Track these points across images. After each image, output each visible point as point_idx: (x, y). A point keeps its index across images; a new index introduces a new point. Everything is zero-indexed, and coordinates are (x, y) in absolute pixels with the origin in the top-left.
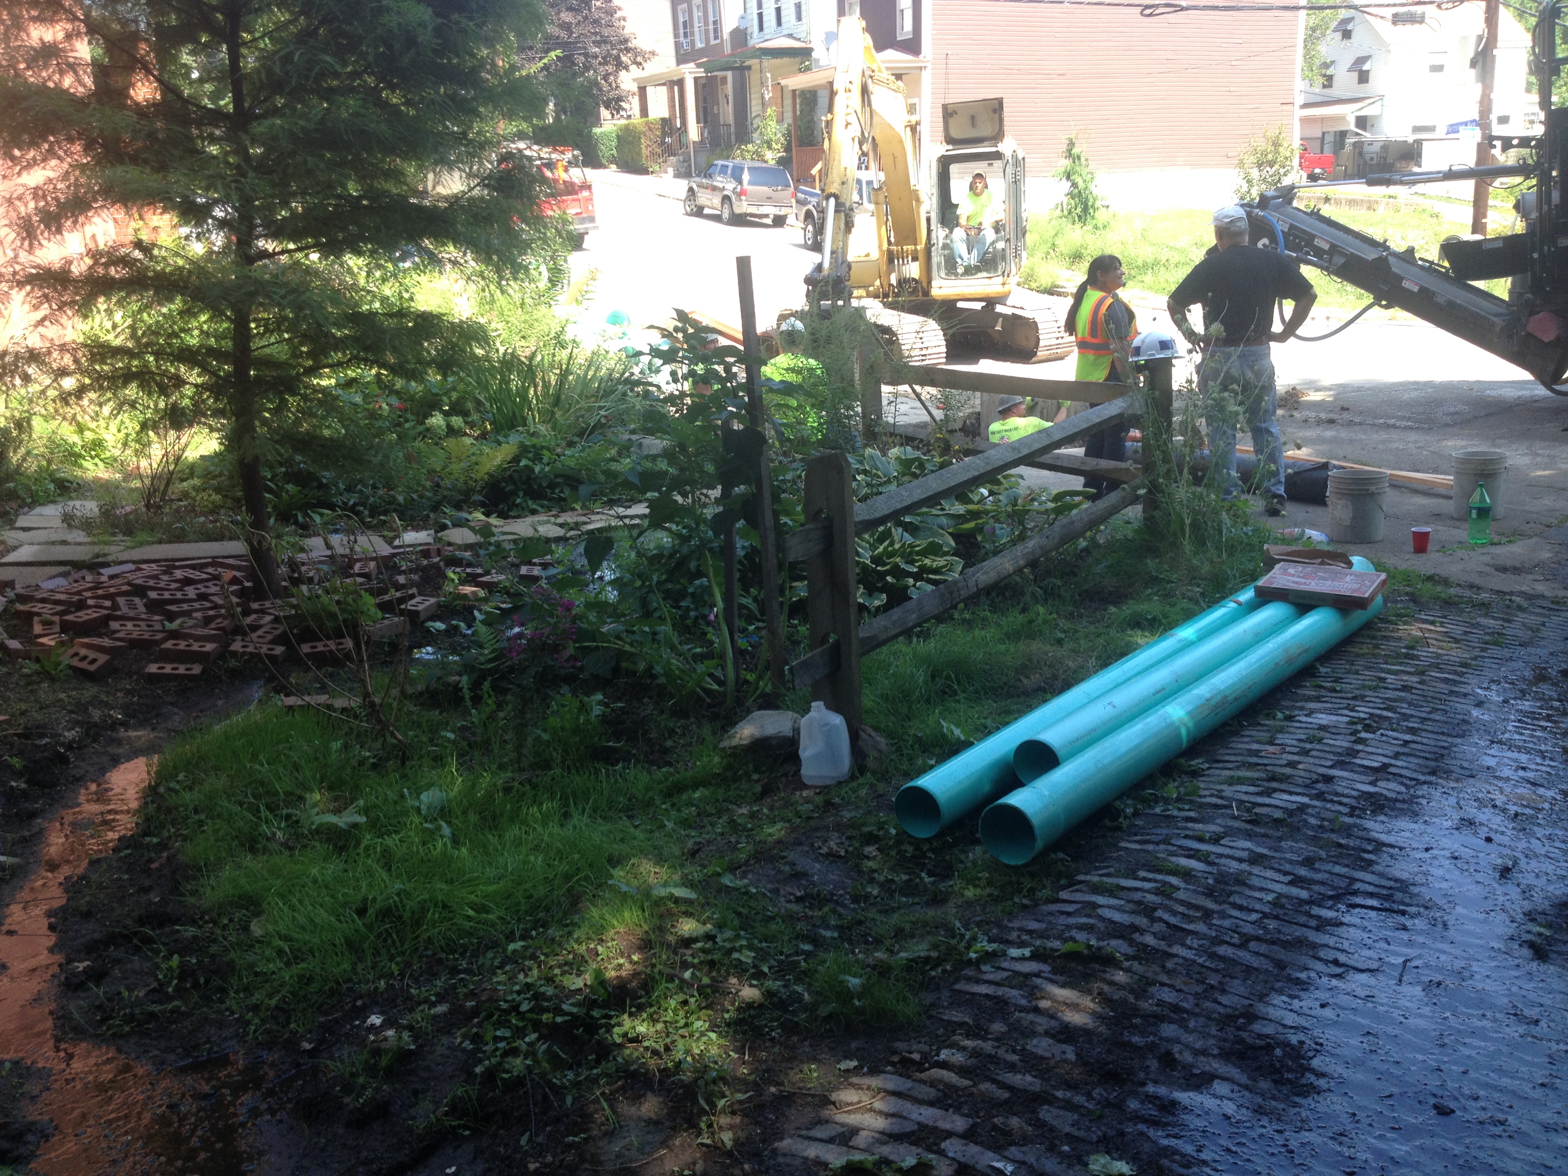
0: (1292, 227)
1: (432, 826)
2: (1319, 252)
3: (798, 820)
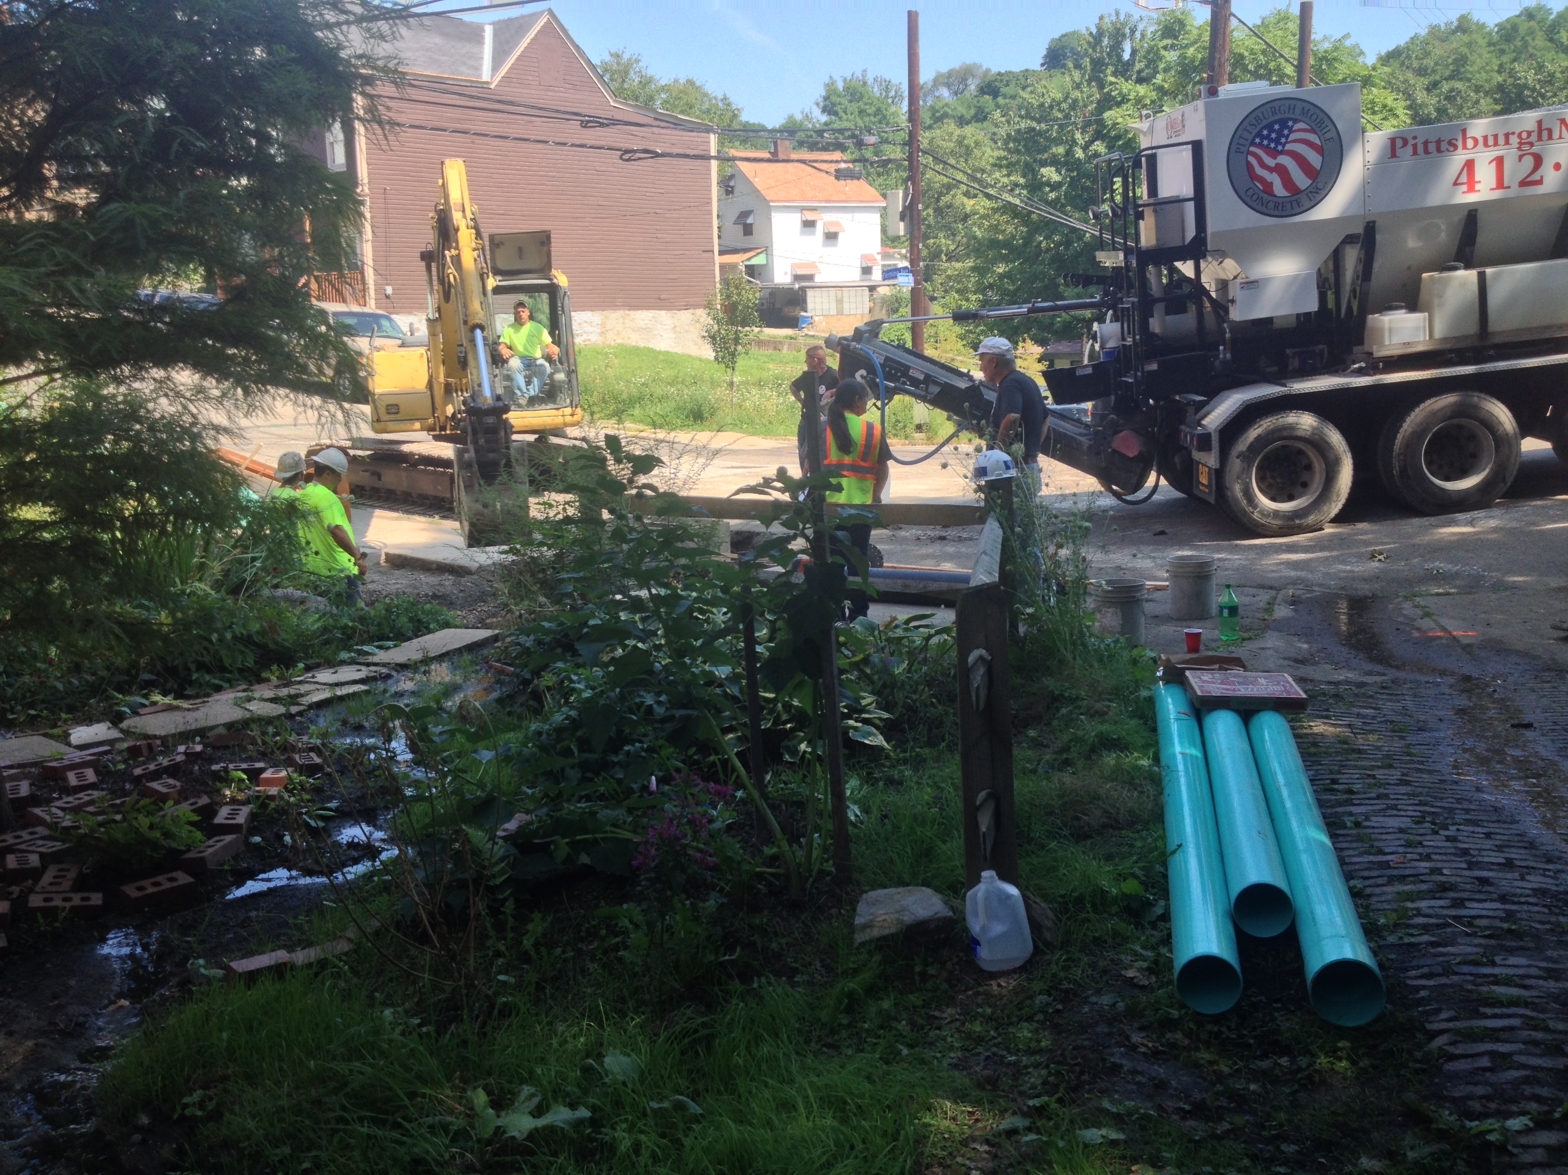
0: (887, 359)
1: (666, 1104)
2: (915, 382)
3: (1040, 1017)
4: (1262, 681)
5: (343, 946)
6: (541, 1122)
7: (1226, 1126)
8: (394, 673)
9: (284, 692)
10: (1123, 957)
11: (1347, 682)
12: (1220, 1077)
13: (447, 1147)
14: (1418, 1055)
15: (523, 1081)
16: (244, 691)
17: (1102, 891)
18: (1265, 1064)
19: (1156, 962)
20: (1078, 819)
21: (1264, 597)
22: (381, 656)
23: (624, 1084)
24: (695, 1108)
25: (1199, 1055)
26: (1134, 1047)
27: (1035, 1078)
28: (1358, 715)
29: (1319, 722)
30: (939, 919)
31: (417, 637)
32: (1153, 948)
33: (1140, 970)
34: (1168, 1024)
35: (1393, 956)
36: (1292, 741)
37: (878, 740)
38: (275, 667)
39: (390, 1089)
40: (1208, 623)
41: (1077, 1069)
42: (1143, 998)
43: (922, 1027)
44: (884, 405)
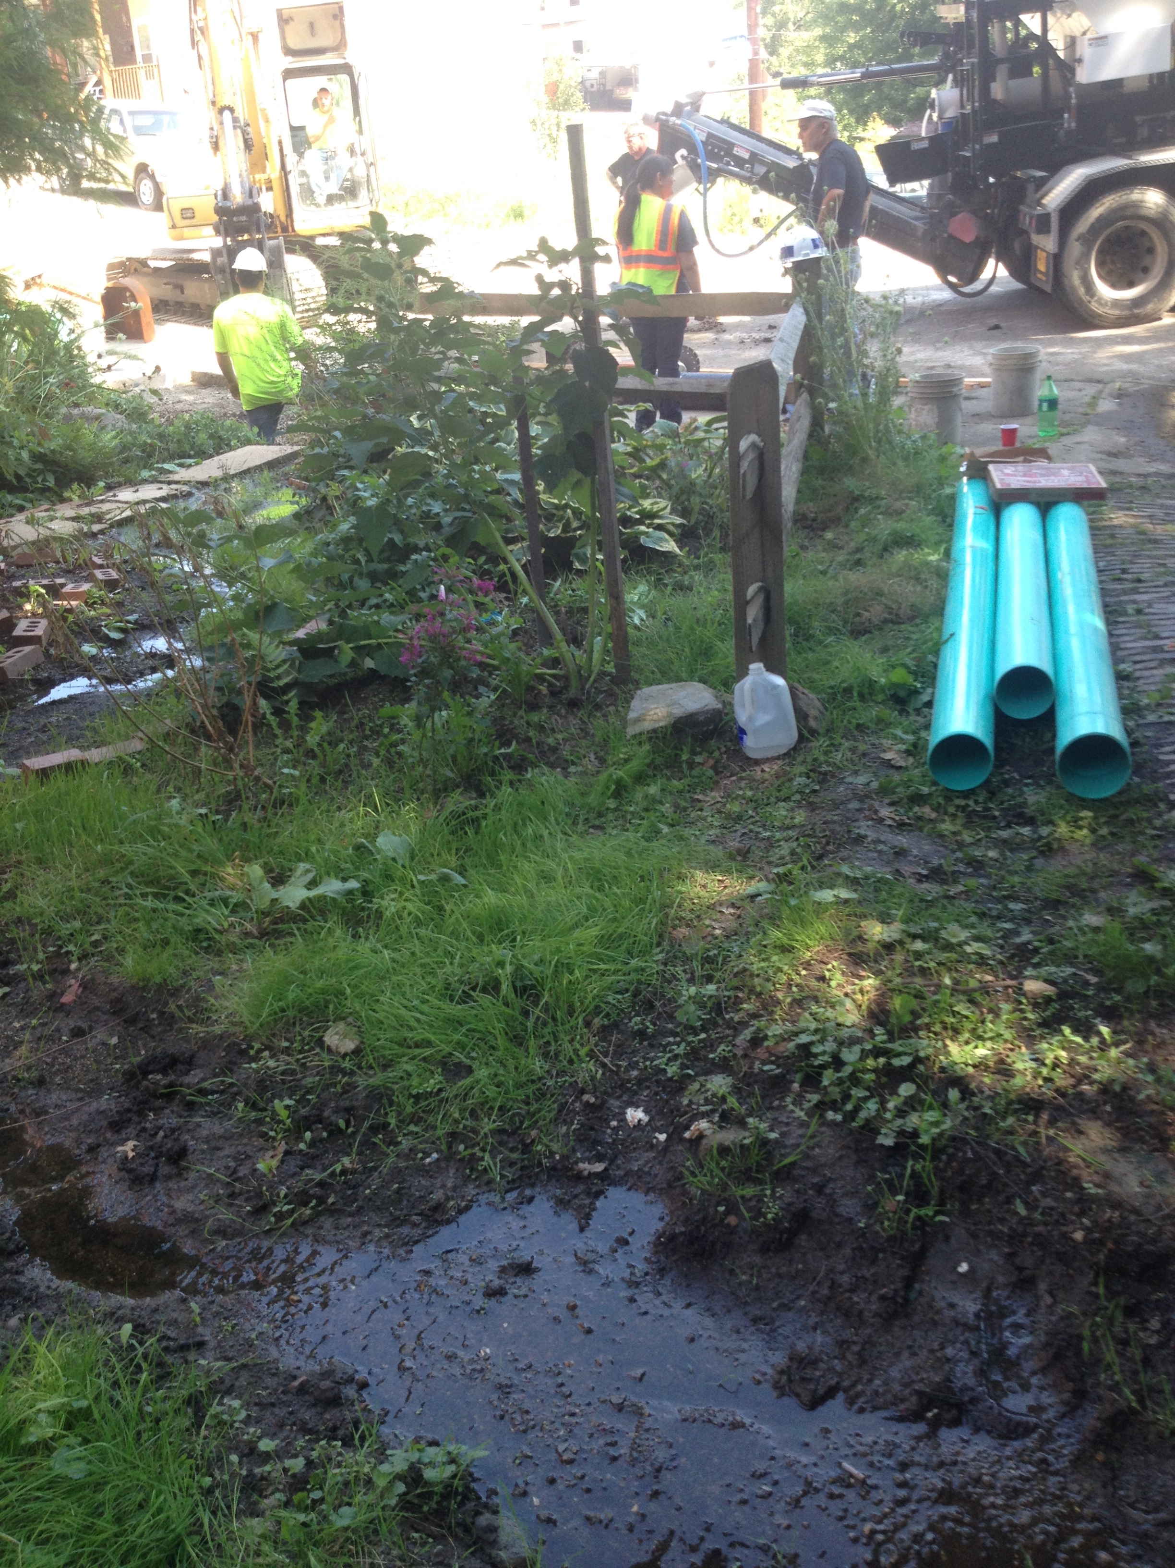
0: (710, 136)
1: (433, 877)
2: (740, 162)
3: (798, 797)
4: (1065, 472)
5: (137, 745)
6: (312, 894)
7: (961, 888)
8: (194, 491)
9: (85, 511)
10: (884, 741)
11: (1158, 474)
12: (961, 845)
13: (226, 917)
14: (1158, 823)
15: (300, 860)
16: (46, 510)
17: (871, 680)
18: (1004, 834)
19: (915, 745)
20: (858, 615)
21: (1091, 390)
22: (183, 474)
23: (394, 859)
24: (460, 880)
25: (944, 826)
26: (881, 820)
27: (785, 849)
28: (1162, 506)
29: (1120, 513)
30: (707, 712)
31: (218, 454)
32: (914, 733)
33: (899, 752)
34: (918, 799)
35: (1149, 734)
36: (1086, 532)
37: (670, 546)
38: (75, 486)
39: (172, 868)
40: (1029, 420)
41: (824, 840)
42: (896, 777)
43: (685, 809)
44: (706, 190)
